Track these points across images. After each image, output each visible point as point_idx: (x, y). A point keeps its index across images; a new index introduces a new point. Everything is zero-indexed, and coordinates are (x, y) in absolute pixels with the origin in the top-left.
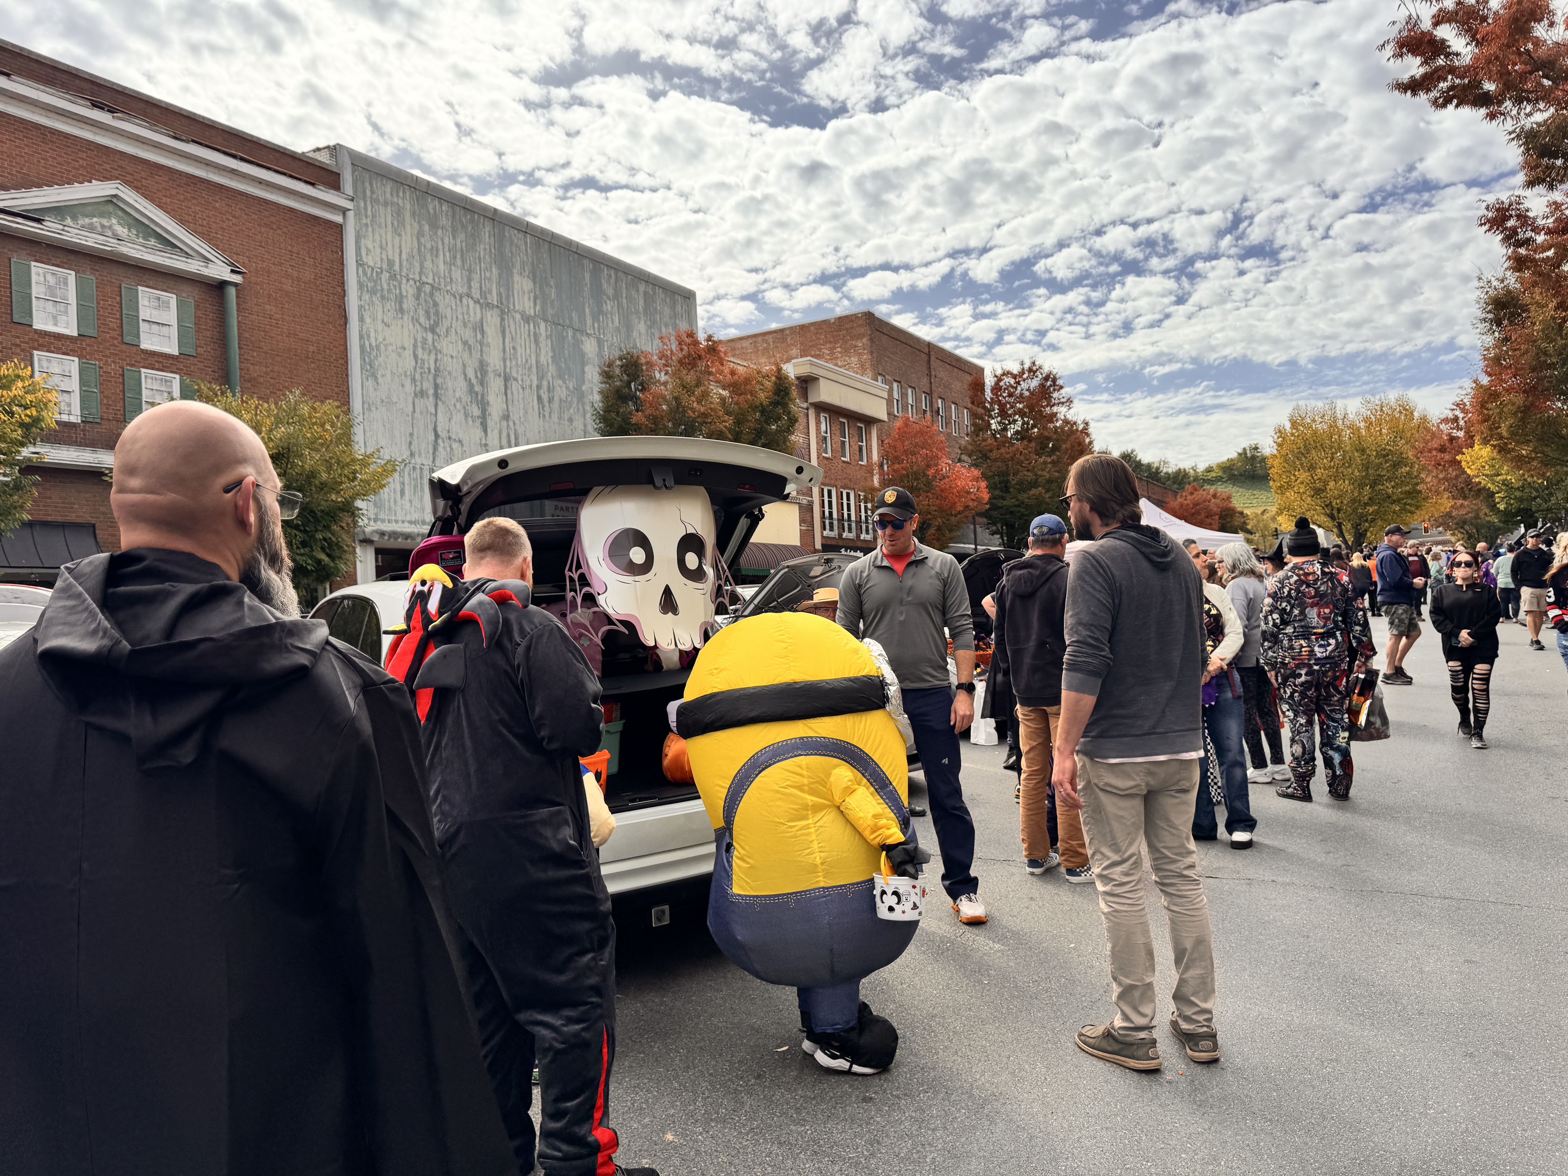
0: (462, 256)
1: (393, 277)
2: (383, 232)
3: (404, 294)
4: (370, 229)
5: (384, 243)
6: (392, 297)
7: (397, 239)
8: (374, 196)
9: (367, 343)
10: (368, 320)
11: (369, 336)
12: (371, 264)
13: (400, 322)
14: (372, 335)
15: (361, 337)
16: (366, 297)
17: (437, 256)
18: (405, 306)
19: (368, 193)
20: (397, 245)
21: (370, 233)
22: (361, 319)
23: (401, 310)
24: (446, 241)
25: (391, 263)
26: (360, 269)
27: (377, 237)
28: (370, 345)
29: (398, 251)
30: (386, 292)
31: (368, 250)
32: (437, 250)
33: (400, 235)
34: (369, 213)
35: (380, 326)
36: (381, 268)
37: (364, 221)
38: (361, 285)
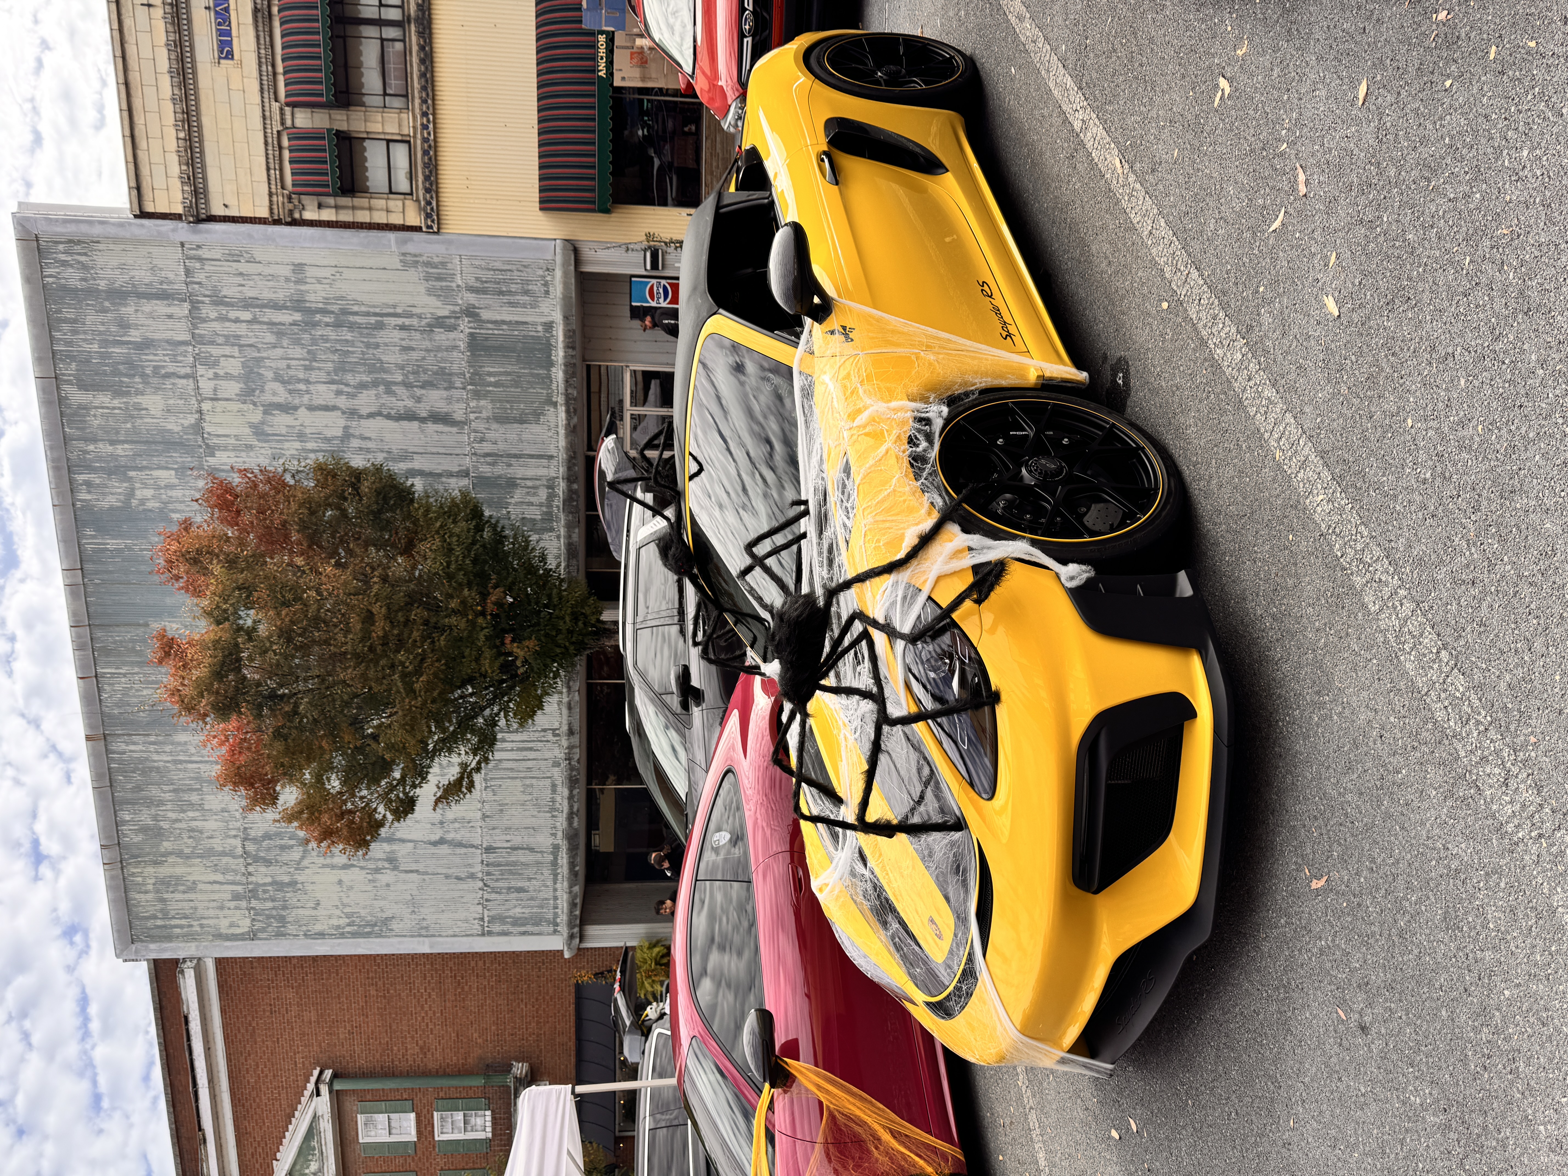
0: (183, 791)
1: (253, 894)
2: (200, 905)
3: (269, 880)
4: (204, 922)
5: (214, 904)
6: (280, 895)
7: (200, 886)
8: (160, 915)
9: (348, 929)
10: (318, 927)
11: (338, 927)
12: (247, 922)
13: (309, 887)
14: (335, 922)
15: (342, 935)
16: (291, 929)
17: (201, 832)
18: (286, 879)
19: (159, 923)
20: (209, 887)
21: (211, 922)
22: (321, 935)
23: (293, 883)
24: (172, 815)
25: (236, 897)
26: (260, 935)
27: (211, 913)
28: (349, 925)
29: (216, 887)
30: (276, 904)
31: (232, 925)
32: (192, 830)
33: (194, 882)
34: (183, 922)
35: (321, 912)
36: (249, 909)
37: (198, 929)
38: (280, 935)
